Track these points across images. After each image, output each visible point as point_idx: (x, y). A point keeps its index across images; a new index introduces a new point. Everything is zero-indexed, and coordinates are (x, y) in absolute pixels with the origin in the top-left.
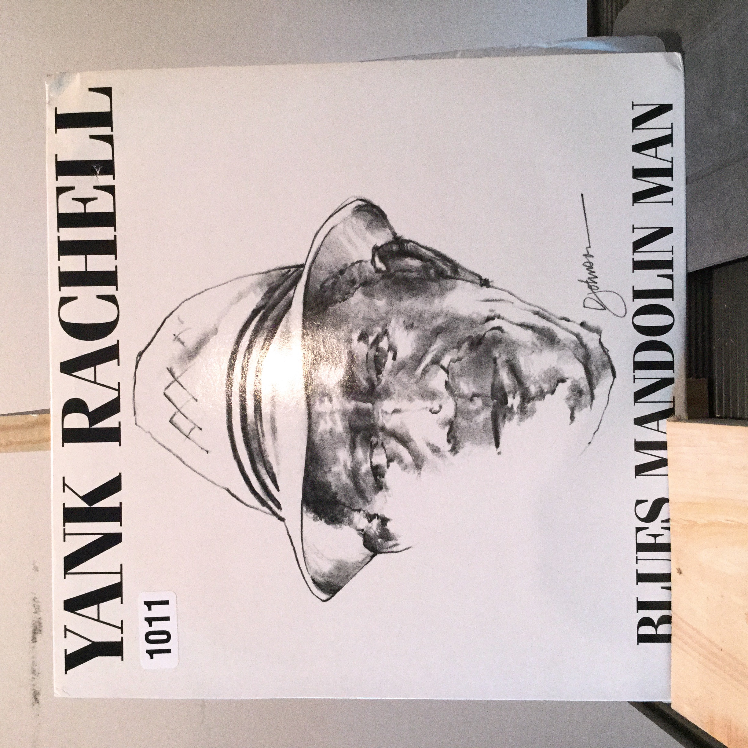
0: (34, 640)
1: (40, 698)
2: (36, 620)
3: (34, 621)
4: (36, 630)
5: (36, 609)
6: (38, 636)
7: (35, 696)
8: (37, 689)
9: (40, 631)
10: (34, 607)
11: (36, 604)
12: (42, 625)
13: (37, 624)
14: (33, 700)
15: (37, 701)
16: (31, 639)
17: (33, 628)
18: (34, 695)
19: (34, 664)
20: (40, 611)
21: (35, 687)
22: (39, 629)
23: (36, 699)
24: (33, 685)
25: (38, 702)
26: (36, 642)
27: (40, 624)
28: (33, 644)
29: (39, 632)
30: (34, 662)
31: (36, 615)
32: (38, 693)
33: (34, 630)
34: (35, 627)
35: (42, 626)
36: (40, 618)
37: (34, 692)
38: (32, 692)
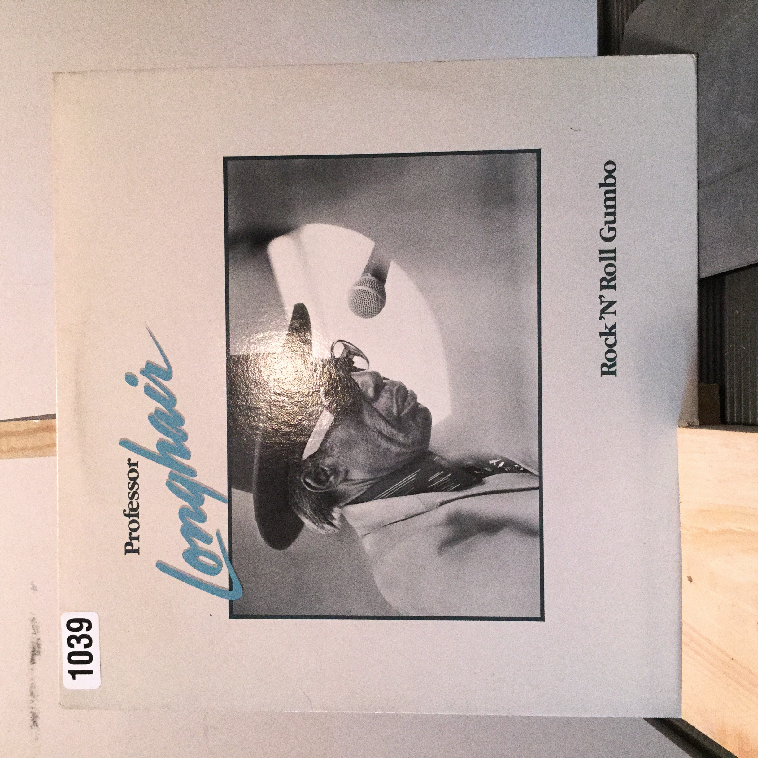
0: (33, 661)
1: (39, 721)
2: (36, 641)
3: (32, 642)
4: (35, 652)
5: (34, 630)
6: (37, 658)
7: (33, 719)
8: (36, 712)
9: (38, 652)
10: (33, 627)
11: (35, 624)
12: (40, 646)
13: (36, 645)
14: (32, 723)
15: (35, 725)
16: (29, 661)
17: (30, 650)
18: (33, 717)
19: (33, 686)
20: (39, 632)
21: (33, 710)
22: (38, 650)
23: (35, 723)
24: (32, 708)
25: (37, 725)
26: (34, 663)
27: (39, 646)
28: (31, 666)
29: (38, 654)
30: (32, 683)
31: (34, 636)
32: (37, 717)
33: (33, 651)
34: (33, 648)
35: (40, 648)
36: (39, 639)
37: (33, 715)
38: (31, 715)
